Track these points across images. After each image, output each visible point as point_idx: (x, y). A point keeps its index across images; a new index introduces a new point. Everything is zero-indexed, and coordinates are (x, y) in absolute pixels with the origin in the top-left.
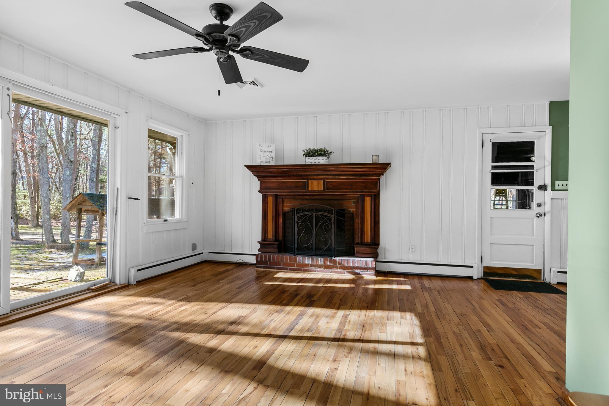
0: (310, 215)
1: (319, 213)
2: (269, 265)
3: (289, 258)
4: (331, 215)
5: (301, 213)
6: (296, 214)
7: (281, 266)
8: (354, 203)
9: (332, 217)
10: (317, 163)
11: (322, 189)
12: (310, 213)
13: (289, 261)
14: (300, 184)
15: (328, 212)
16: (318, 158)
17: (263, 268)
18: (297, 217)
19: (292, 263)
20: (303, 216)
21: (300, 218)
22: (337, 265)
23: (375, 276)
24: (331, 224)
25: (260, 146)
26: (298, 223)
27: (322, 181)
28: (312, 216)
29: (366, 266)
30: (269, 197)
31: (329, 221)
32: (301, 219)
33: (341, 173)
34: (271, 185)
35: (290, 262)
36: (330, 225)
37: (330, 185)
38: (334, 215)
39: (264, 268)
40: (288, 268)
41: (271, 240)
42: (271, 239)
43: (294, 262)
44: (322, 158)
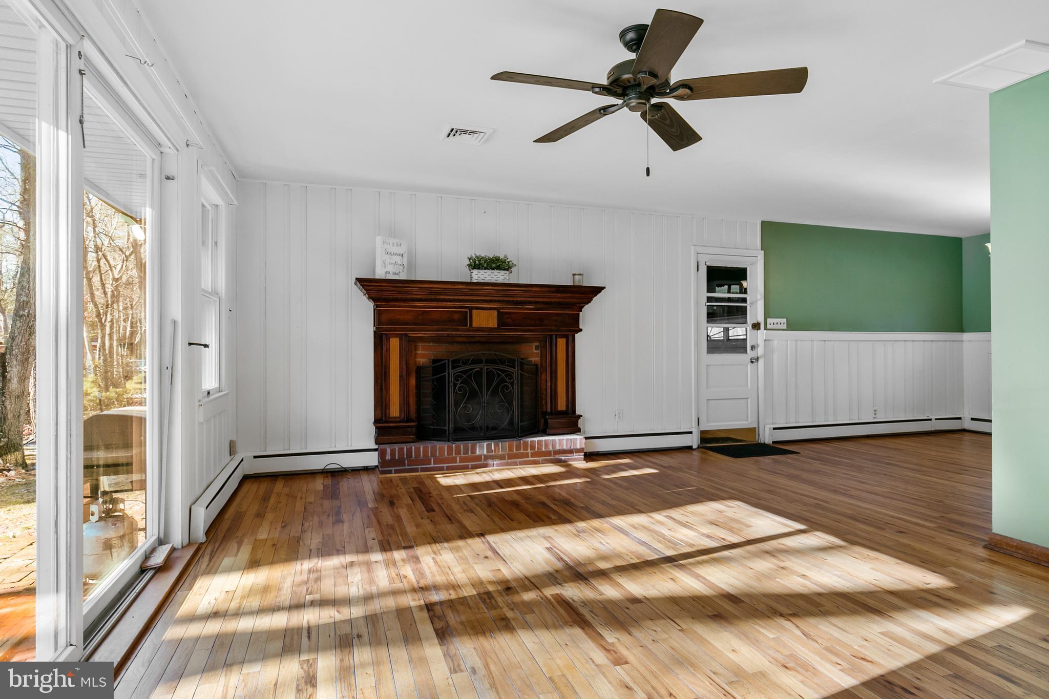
0: (476, 370)
1: (492, 367)
2: (408, 466)
3: (446, 448)
4: (512, 370)
5: (462, 366)
6: (452, 369)
7: (431, 464)
8: (537, 348)
9: (513, 373)
10: (493, 281)
11: (496, 326)
12: (477, 367)
13: (446, 454)
14: (456, 317)
15: (506, 364)
16: (496, 272)
17: (395, 473)
18: (454, 374)
19: (451, 456)
20: (464, 372)
21: (458, 376)
22: (529, 450)
23: (585, 462)
24: (512, 384)
25: (385, 242)
26: (455, 385)
27: (496, 313)
28: (479, 373)
29: (572, 448)
30: (391, 339)
31: (509, 379)
32: (461, 377)
33: (530, 299)
34: (402, 317)
35: (448, 454)
36: (510, 386)
37: (508, 318)
38: (517, 368)
39: (397, 471)
40: (444, 467)
41: (398, 419)
42: (397, 417)
43: (455, 454)
44: (502, 272)
